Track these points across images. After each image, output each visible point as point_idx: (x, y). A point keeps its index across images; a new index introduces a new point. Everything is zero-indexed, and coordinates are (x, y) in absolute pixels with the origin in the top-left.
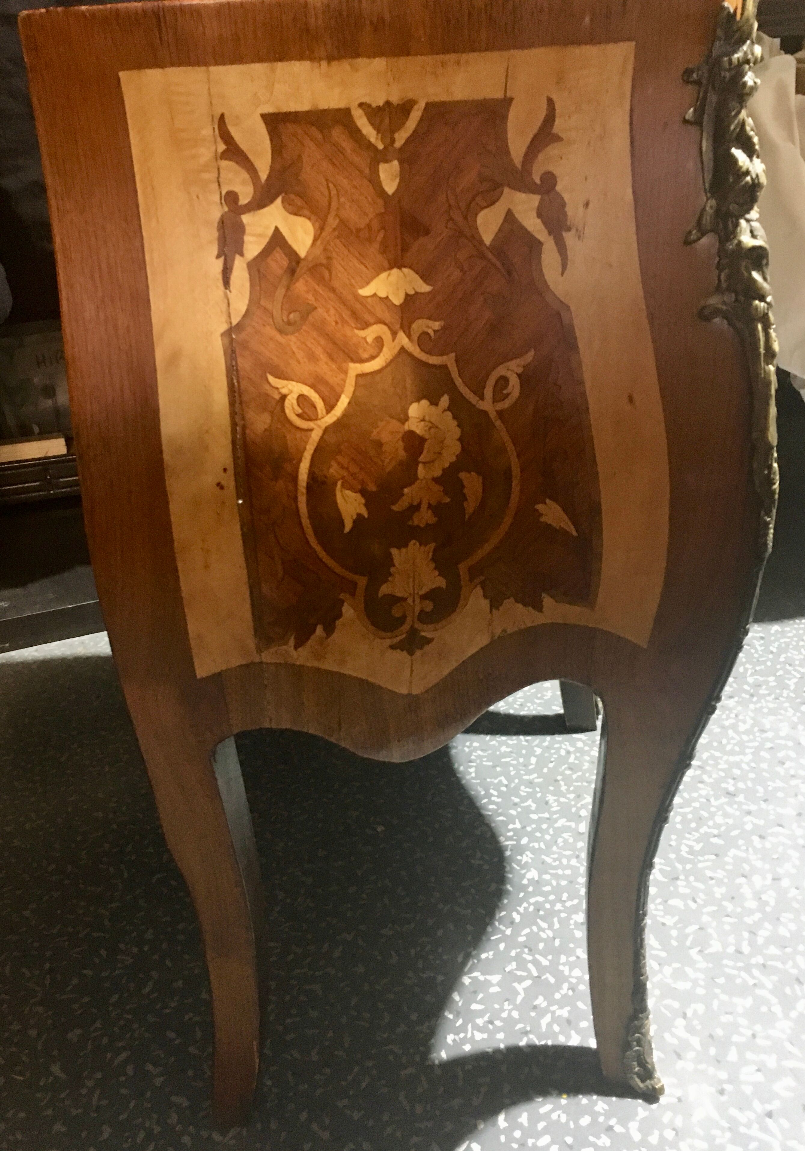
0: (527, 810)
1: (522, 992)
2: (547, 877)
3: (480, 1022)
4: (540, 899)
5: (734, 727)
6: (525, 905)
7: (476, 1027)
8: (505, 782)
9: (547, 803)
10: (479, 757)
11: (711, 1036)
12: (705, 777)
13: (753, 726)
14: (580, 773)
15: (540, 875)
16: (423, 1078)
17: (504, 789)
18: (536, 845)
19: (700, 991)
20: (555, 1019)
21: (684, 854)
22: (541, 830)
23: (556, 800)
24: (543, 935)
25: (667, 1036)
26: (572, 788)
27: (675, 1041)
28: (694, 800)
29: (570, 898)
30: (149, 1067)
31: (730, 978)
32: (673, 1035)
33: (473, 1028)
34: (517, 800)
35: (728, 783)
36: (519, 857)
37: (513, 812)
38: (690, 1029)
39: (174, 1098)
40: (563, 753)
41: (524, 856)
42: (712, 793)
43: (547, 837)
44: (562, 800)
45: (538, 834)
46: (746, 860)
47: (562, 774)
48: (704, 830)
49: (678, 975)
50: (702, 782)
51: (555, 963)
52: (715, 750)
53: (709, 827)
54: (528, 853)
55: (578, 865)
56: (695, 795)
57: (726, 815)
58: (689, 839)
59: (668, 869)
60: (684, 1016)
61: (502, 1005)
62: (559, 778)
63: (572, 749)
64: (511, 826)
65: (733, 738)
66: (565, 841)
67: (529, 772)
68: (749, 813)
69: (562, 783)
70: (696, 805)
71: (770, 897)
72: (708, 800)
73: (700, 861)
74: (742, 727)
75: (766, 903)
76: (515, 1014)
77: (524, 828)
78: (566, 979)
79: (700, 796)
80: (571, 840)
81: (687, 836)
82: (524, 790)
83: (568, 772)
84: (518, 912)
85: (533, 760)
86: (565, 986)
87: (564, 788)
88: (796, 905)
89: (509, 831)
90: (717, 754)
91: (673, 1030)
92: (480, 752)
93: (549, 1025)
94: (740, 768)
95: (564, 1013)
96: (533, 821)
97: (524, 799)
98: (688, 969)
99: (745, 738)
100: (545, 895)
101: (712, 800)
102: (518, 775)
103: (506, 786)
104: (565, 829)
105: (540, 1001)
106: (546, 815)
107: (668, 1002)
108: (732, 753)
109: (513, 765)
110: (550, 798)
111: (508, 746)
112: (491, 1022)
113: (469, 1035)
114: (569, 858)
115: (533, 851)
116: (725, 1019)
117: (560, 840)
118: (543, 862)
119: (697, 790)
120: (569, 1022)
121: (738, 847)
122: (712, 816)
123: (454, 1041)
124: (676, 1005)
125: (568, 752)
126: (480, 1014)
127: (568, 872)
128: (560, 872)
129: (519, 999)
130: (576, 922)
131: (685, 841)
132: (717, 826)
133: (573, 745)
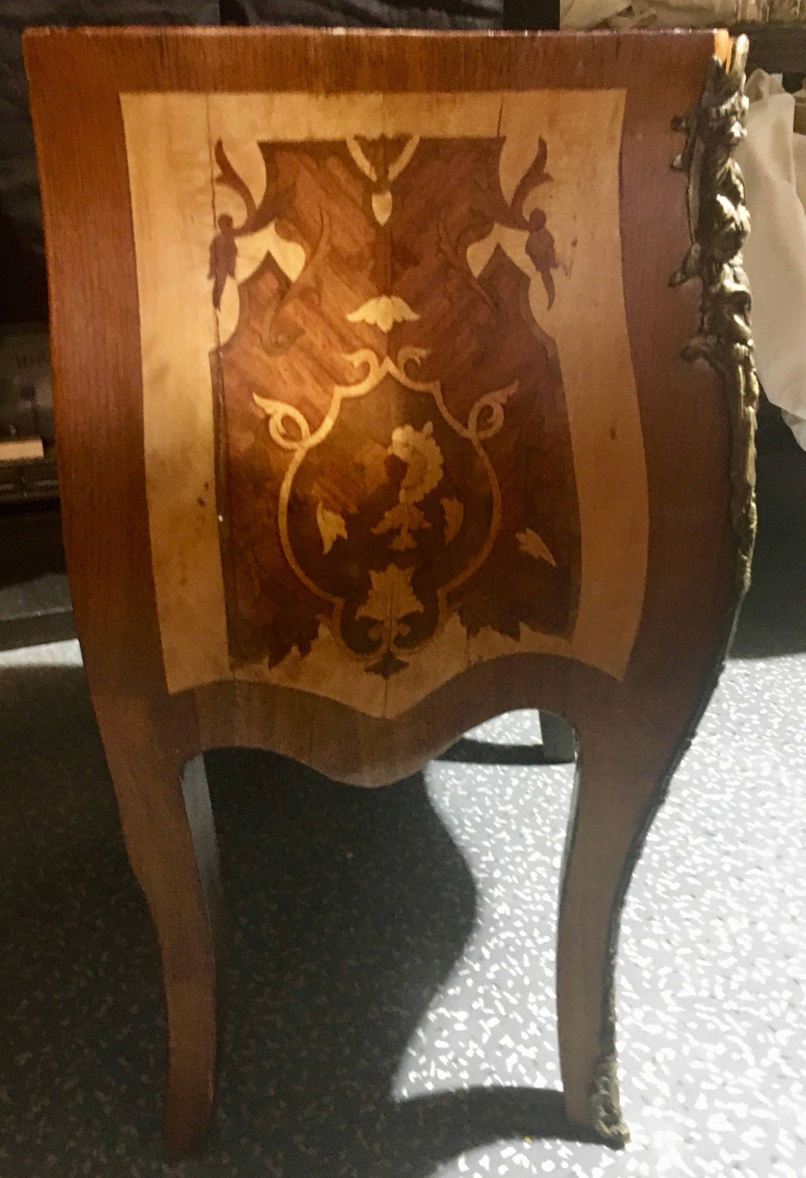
0: (501, 841)
1: (488, 1031)
2: (518, 912)
3: (443, 1059)
4: (510, 934)
5: (715, 765)
6: (495, 940)
7: (440, 1065)
8: (480, 812)
9: (521, 835)
10: (455, 786)
11: (680, 1083)
12: (684, 816)
13: (734, 764)
14: (556, 807)
15: (512, 908)
16: (382, 1117)
17: (478, 819)
18: (508, 878)
19: (671, 1036)
20: (522, 1059)
21: (659, 893)
22: (513, 863)
23: (532, 834)
24: (513, 972)
25: (635, 1081)
26: (548, 822)
27: (642, 1087)
28: (671, 838)
29: (542, 935)
30: (99, 1094)
31: (702, 1023)
32: (642, 1080)
33: (437, 1067)
34: (491, 831)
35: (707, 822)
36: (491, 891)
37: (486, 844)
38: (659, 1074)
39: (124, 1129)
40: (540, 784)
41: (496, 889)
42: (691, 832)
43: (521, 871)
44: (538, 833)
45: (511, 867)
46: (723, 903)
47: (539, 806)
48: (680, 869)
49: (649, 1018)
50: (682, 820)
51: (523, 1001)
52: (696, 787)
53: (687, 867)
54: (500, 886)
55: (551, 901)
56: (672, 833)
57: (704, 855)
58: (663, 878)
59: (643, 908)
60: (654, 1061)
61: (467, 1043)
62: (535, 810)
63: (549, 781)
64: (484, 859)
65: (714, 776)
66: (539, 876)
67: (504, 803)
68: (727, 853)
69: (538, 816)
70: (674, 843)
71: (746, 942)
72: (687, 840)
73: (676, 901)
74: (723, 766)
75: (741, 947)
76: (481, 1054)
77: (497, 860)
78: (534, 1018)
79: (679, 834)
80: (545, 875)
81: (663, 874)
82: (498, 822)
83: (545, 805)
84: (487, 947)
85: (509, 791)
86: (533, 1025)
87: (539, 821)
88: (771, 950)
89: (482, 862)
90: (697, 792)
91: (641, 1074)
92: (456, 782)
93: (515, 1067)
94: (720, 807)
95: (531, 1053)
96: (506, 854)
97: (497, 831)
98: (659, 1013)
99: (725, 776)
100: (516, 930)
101: (690, 838)
102: (494, 806)
103: (481, 817)
104: (540, 863)
105: (506, 1041)
106: (520, 848)
107: (637, 1045)
108: (712, 791)
109: (489, 797)
110: (525, 831)
111: (484, 775)
112: (455, 1060)
113: (432, 1074)
114: (541, 893)
115: (505, 884)
116: (696, 1065)
117: (534, 876)
118: (516, 897)
119: (675, 827)
120: (535, 1063)
121: (714, 888)
122: (690, 854)
123: (417, 1080)
124: (646, 1049)
125: (546, 784)
126: (445, 1052)
127: (540, 908)
128: (532, 907)
129: (485, 1038)
130: (547, 960)
131: (660, 880)
132: (694, 867)
133: (551, 777)
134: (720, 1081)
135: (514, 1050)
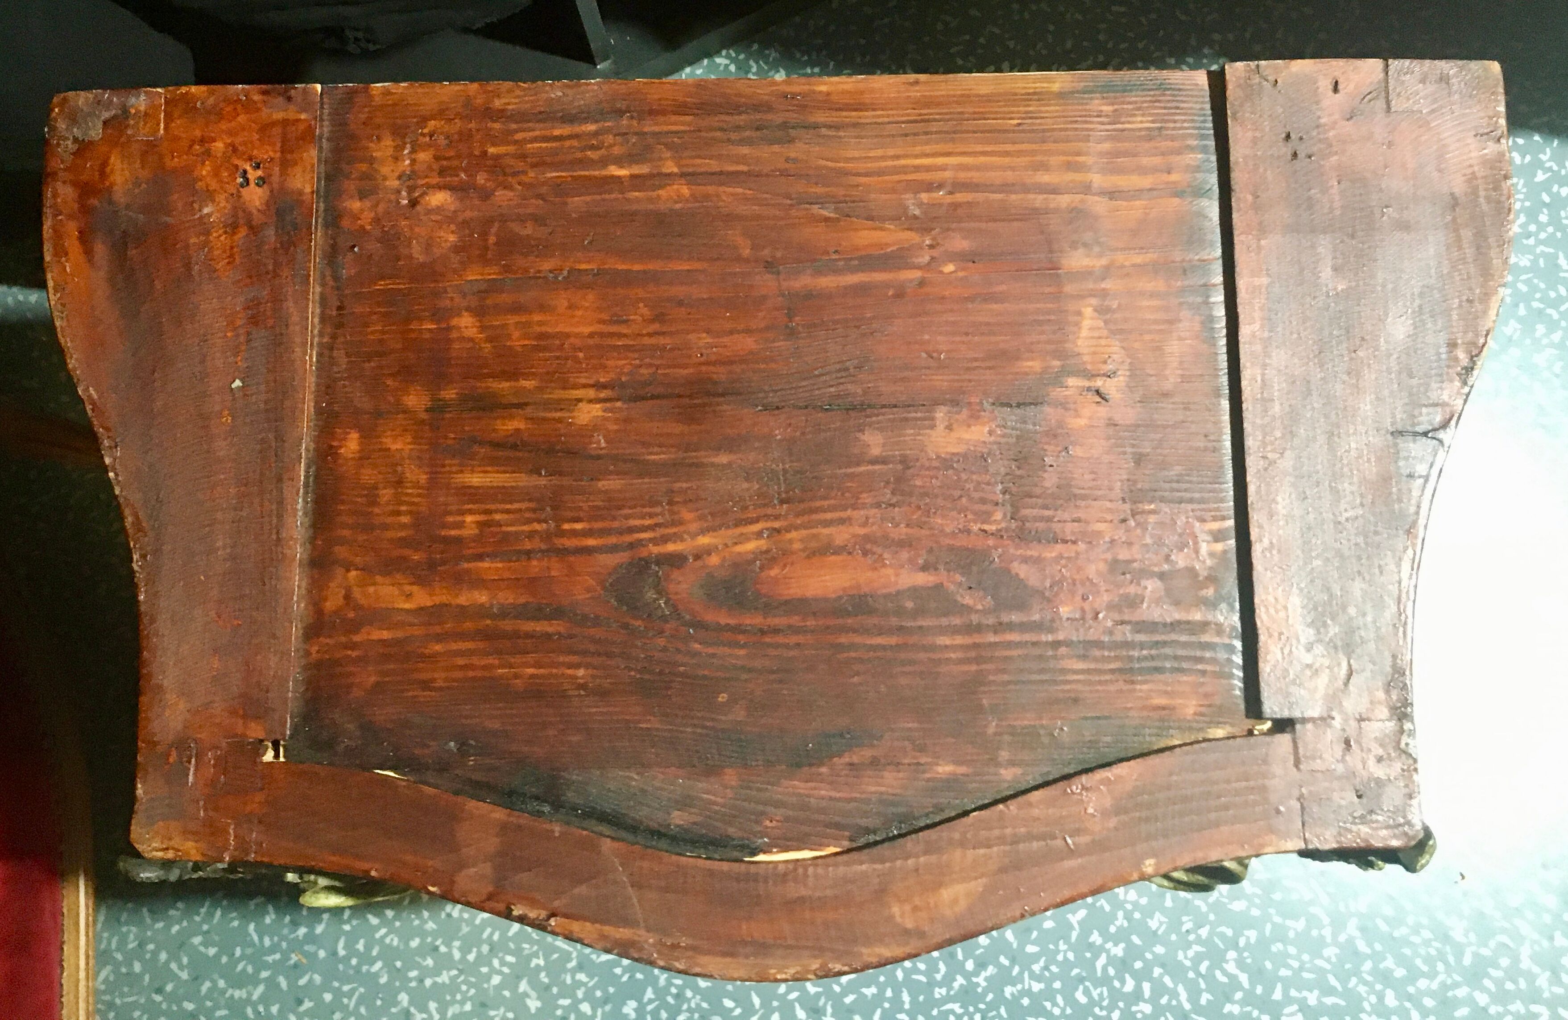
134: (1295, 964)
135: (1101, 949)
